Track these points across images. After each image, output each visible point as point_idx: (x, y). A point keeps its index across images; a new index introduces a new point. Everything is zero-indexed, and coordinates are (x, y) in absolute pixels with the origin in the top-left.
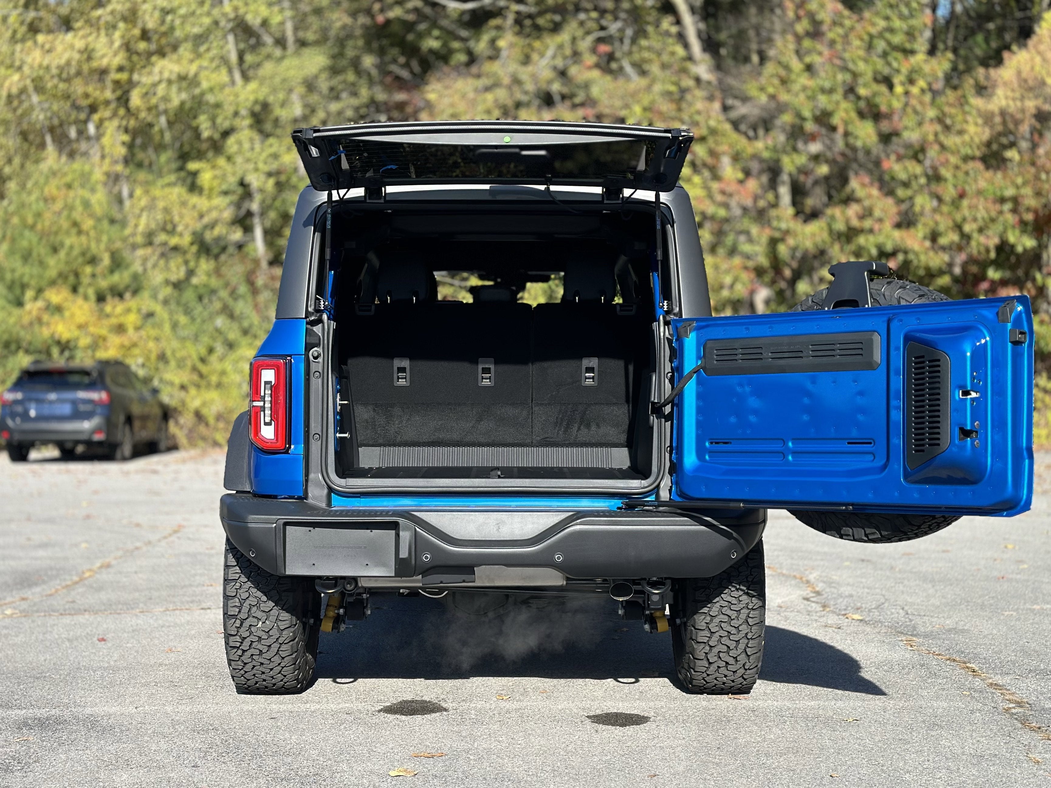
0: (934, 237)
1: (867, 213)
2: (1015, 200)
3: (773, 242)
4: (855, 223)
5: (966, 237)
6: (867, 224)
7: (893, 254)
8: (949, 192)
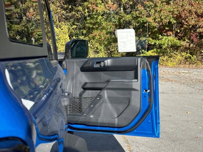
0: (155, 19)
1: (141, 13)
2: (173, 12)
3: (120, 19)
4: (138, 15)
5: (162, 19)
6: (141, 15)
7: (146, 23)
8: (158, 9)
